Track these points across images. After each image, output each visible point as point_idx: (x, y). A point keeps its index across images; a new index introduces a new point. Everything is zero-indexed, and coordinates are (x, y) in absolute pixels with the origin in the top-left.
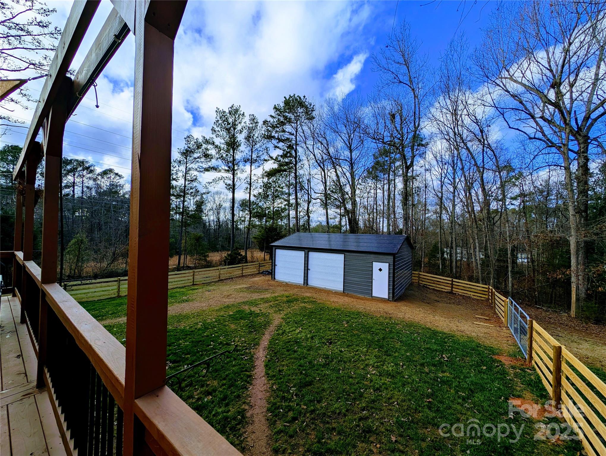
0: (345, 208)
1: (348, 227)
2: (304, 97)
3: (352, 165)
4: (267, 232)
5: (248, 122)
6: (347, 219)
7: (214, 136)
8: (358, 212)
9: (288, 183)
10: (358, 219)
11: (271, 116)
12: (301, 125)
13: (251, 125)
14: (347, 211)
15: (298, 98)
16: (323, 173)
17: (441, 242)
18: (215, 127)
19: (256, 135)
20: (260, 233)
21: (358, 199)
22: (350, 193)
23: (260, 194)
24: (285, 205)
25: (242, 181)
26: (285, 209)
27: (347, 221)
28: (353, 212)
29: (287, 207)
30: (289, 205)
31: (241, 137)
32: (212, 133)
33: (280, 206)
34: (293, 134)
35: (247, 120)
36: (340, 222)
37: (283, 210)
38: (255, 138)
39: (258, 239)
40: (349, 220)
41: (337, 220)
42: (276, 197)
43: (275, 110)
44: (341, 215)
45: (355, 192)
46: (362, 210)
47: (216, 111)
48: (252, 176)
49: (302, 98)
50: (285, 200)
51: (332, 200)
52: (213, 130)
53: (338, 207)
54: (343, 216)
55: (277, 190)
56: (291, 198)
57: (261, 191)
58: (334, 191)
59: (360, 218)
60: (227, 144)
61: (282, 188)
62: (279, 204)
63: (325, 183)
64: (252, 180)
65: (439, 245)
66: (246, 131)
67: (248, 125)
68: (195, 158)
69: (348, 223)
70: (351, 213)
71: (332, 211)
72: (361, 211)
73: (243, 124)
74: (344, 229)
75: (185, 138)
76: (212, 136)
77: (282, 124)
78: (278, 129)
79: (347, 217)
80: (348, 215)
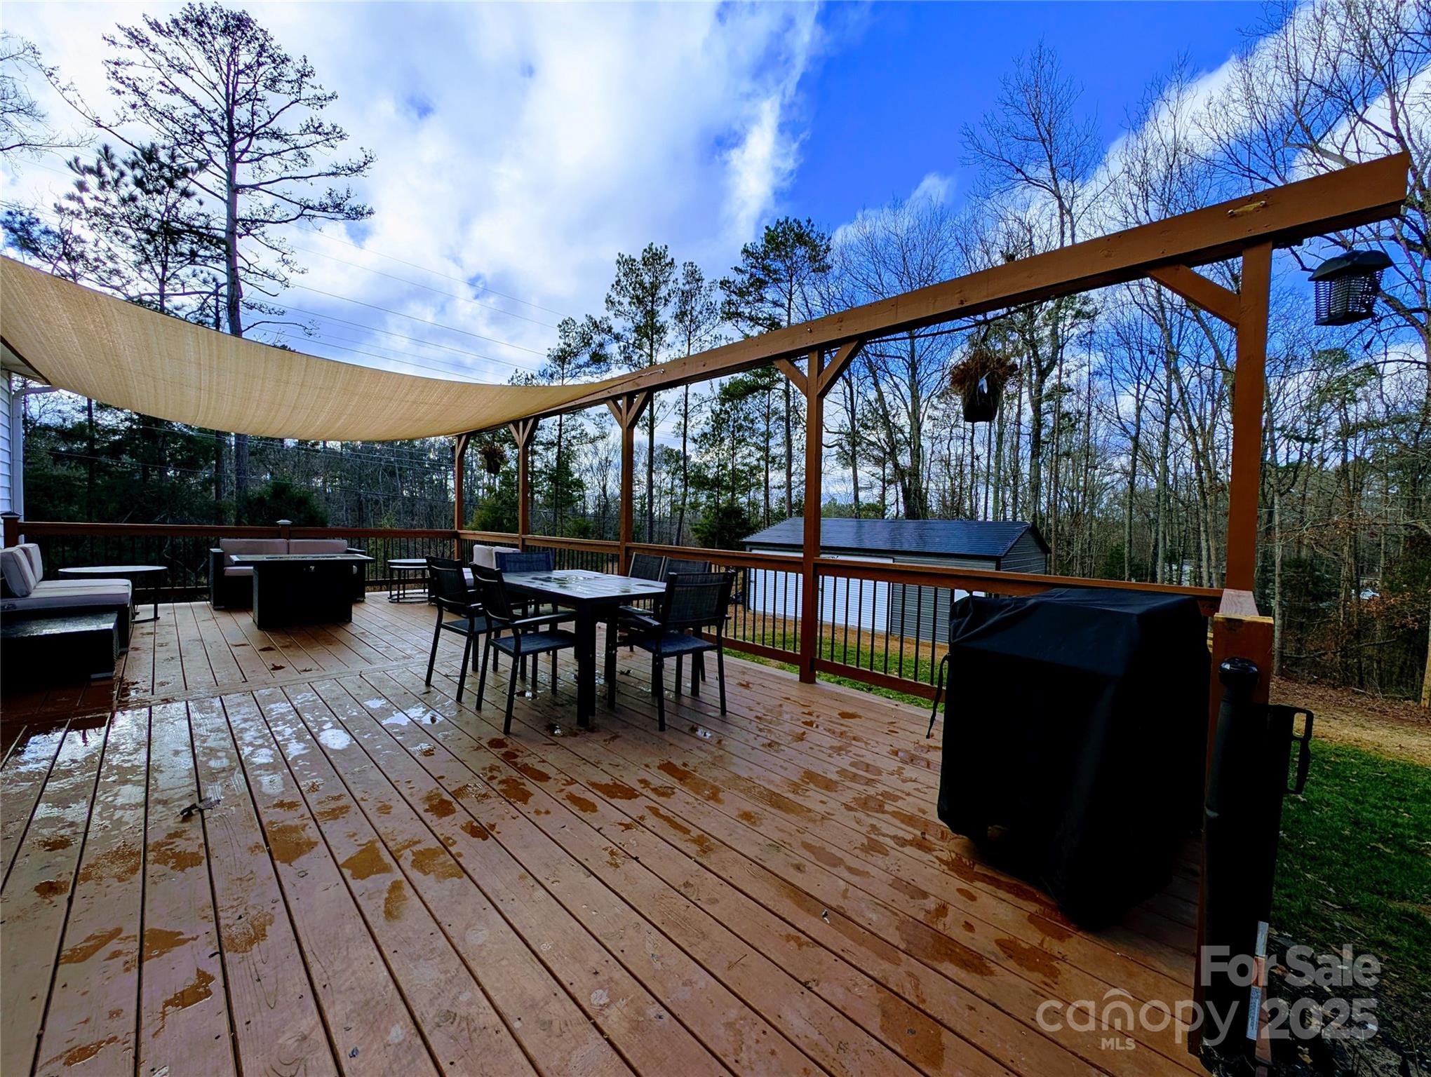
0: (896, 465)
1: (902, 508)
2: (809, 221)
3: (913, 367)
4: (721, 519)
5: (681, 281)
6: (900, 488)
7: (611, 314)
8: (926, 474)
9: (766, 410)
10: (927, 489)
11: (736, 269)
12: (800, 285)
13: (687, 287)
14: (900, 472)
15: (796, 226)
16: (848, 390)
17: (1130, 541)
18: (614, 295)
19: (698, 308)
20: (706, 521)
21: (926, 444)
22: (907, 429)
23: (704, 435)
24: (758, 460)
25: (668, 409)
26: (757, 467)
27: (901, 494)
28: (915, 473)
29: (762, 463)
30: (769, 459)
31: (666, 315)
32: (607, 309)
33: (747, 460)
34: (782, 306)
35: (678, 274)
36: (883, 497)
37: (753, 470)
38: (695, 313)
39: (703, 532)
40: (904, 490)
41: (877, 491)
42: (739, 442)
43: (744, 256)
44: (884, 480)
45: (919, 429)
46: (935, 468)
47: (618, 262)
48: (689, 397)
49: (804, 224)
50: (759, 449)
51: (864, 445)
52: (609, 301)
53: (880, 462)
54: (890, 482)
55: (741, 426)
56: (772, 443)
57: (708, 429)
58: (870, 424)
59: (932, 485)
60: (638, 329)
61: (752, 421)
62: (747, 456)
63: (853, 411)
64: (690, 407)
65: (1126, 550)
66: (676, 300)
67: (682, 287)
68: (579, 367)
69: (901, 499)
70: (910, 475)
71: (866, 471)
72: (933, 469)
73: (671, 285)
74: (891, 512)
75: (560, 326)
76: (606, 314)
77: (760, 284)
78: (751, 298)
79: (899, 484)
80: (903, 481)
